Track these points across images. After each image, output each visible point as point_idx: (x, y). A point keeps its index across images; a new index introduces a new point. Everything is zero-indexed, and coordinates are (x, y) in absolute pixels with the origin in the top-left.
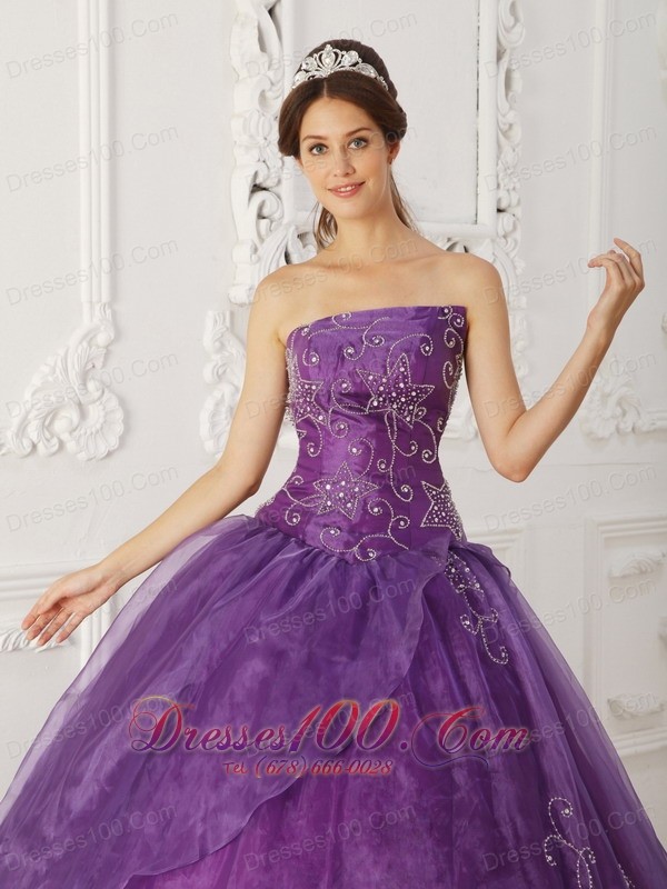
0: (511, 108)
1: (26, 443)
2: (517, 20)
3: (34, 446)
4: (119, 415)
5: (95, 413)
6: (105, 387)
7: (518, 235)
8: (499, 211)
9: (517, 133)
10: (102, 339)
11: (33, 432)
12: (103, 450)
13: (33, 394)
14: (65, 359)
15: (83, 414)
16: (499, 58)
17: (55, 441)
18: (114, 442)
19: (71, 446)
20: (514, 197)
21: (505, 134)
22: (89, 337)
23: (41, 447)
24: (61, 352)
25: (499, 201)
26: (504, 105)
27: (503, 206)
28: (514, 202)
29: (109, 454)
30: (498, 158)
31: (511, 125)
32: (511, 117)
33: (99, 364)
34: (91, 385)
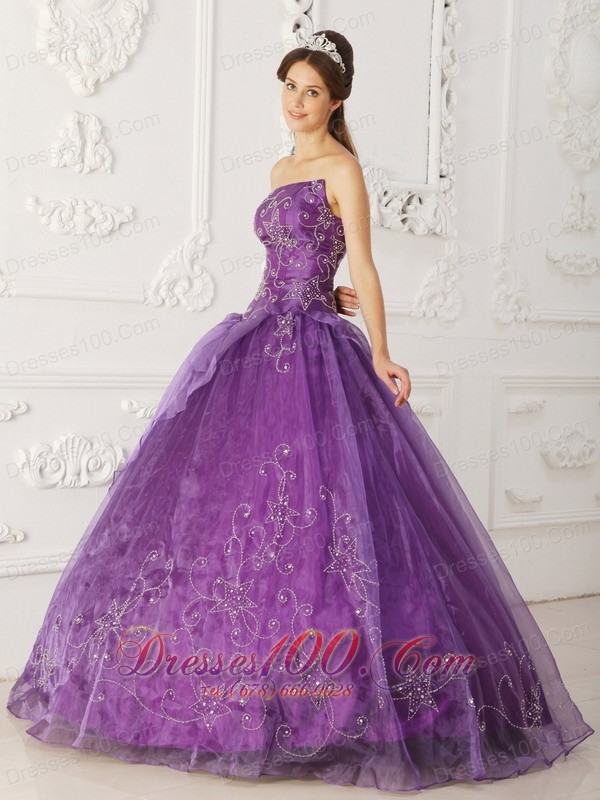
0: (450, 114)
1: (159, 299)
2: (454, 61)
3: (164, 301)
4: (211, 286)
5: (197, 283)
6: (203, 269)
7: (453, 192)
8: (441, 176)
9: (453, 129)
10: (202, 241)
11: (163, 293)
12: (201, 306)
13: (165, 270)
14: (182, 251)
15: (191, 285)
16: (443, 83)
17: (175, 298)
18: (208, 302)
19: (184, 302)
20: (451, 169)
21: (446, 130)
22: (196, 240)
23: (167, 301)
24: (180, 247)
25: (441, 171)
26: (445, 112)
27: (444, 174)
28: (451, 171)
29: (205, 309)
30: (441, 144)
31: (450, 125)
32: (450, 119)
33: (200, 257)
34: (197, 268)
